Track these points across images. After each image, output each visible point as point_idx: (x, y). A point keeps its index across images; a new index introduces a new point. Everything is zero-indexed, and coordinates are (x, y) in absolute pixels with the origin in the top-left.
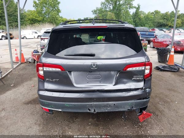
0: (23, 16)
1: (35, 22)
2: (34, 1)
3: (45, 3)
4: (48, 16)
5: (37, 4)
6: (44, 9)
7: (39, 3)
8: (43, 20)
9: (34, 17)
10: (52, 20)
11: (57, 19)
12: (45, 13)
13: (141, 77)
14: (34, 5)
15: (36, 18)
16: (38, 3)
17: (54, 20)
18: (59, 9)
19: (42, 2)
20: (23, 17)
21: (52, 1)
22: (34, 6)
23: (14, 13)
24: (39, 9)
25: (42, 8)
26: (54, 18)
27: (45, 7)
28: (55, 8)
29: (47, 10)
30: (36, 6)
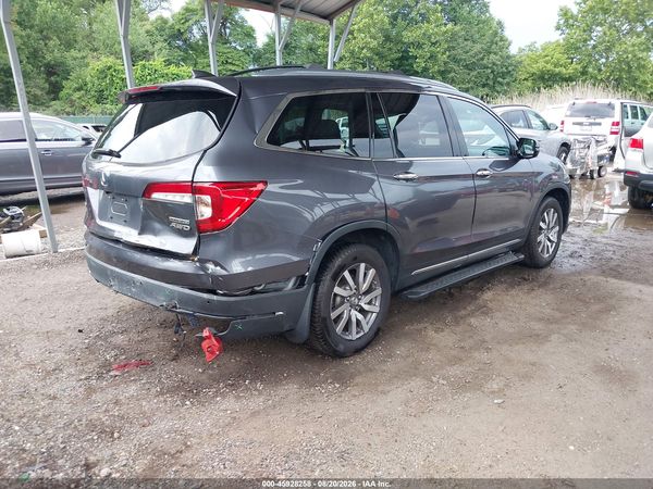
0: (511, 65)
1: (550, 83)
2: (561, 10)
3: (602, 9)
4: (607, 58)
5: (572, 17)
6: (598, 31)
7: (580, 11)
8: (584, 73)
9: (549, 67)
10: (621, 70)
12: (594, 47)
13: (185, 224)
14: (562, 22)
15: (557, 70)
16: (575, 12)
17: (629, 72)
19: (591, 9)
20: (510, 68)
22: (558, 28)
23: (482, 59)
24: (577, 34)
25: (590, 30)
26: (628, 64)
27: (601, 25)
28: (642, 21)
29: (605, 34)
30: (568, 26)
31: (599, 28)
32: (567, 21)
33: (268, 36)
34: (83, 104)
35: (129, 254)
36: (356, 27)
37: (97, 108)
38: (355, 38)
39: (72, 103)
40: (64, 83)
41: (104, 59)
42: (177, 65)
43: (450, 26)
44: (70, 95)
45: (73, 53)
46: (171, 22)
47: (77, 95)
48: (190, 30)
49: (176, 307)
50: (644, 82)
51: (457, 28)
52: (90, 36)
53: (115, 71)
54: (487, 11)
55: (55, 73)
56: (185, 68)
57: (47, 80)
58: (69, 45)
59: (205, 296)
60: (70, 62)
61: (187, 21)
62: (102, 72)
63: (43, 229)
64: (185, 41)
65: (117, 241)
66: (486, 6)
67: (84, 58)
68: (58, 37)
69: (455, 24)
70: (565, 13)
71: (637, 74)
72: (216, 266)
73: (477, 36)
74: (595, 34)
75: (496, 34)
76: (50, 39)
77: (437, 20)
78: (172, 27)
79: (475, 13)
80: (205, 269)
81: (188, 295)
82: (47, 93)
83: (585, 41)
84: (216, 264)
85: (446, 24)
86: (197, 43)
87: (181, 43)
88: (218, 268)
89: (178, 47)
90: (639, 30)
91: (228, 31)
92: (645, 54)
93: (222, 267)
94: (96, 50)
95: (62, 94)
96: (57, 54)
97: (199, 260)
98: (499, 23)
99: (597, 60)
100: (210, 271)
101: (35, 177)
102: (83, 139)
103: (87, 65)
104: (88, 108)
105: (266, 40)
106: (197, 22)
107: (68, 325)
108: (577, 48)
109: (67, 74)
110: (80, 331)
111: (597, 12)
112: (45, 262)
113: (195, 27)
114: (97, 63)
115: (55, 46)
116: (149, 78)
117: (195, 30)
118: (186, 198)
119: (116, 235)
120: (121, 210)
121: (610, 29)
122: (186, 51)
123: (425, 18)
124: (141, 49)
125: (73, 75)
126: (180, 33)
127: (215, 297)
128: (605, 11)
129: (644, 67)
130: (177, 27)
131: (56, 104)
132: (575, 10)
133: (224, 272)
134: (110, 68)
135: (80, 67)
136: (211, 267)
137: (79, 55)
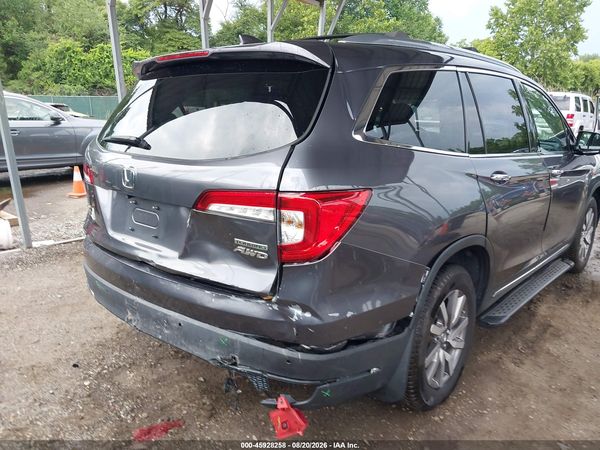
2: (492, 10)
3: (529, 10)
4: (532, 56)
5: (502, 17)
6: (525, 31)
7: (509, 12)
10: (545, 67)
11: (563, 65)
12: (522, 45)
13: (262, 250)
14: (492, 21)
16: (504, 13)
17: (552, 68)
18: (579, 29)
19: (520, 9)
21: (560, 2)
22: (489, 27)
24: (506, 33)
25: (517, 29)
26: (552, 61)
27: (527, 25)
28: (563, 24)
29: (532, 33)
30: (498, 25)
31: (526, 28)
32: (497, 20)
33: (222, 24)
34: (42, 83)
35: (162, 283)
36: (306, 19)
37: (57, 88)
38: (304, 29)
39: (31, 83)
40: (23, 63)
41: (62, 40)
42: (135, 49)
43: (392, 21)
44: (29, 75)
45: (32, 34)
46: (129, 7)
47: (36, 75)
48: (146, 15)
49: (235, 364)
50: (565, 78)
51: (399, 23)
52: (49, 18)
53: (74, 52)
54: (426, 8)
55: (13, 54)
56: (143, 52)
57: (5, 60)
58: (28, 26)
59: (284, 352)
60: (29, 43)
61: (144, 7)
62: (61, 53)
63: (13, 217)
64: (142, 26)
65: (143, 263)
66: (425, 4)
67: (43, 39)
68: (16, 17)
69: (397, 19)
70: (495, 13)
71: (559, 71)
72: (304, 311)
73: (417, 31)
74: (522, 33)
75: (434, 29)
76: (8, 19)
77: (381, 14)
78: (129, 12)
79: (415, 10)
80: (287, 315)
81: (257, 348)
82: (6, 73)
83: (513, 39)
84: (305, 309)
85: (388, 19)
86: (153, 29)
87: (138, 28)
88: (308, 315)
89: (136, 32)
90: (561, 31)
91: (184, 18)
92: (566, 53)
93: (314, 314)
94: (54, 32)
95: (21, 74)
96: (15, 34)
97: (278, 302)
98: (438, 20)
99: (523, 58)
100: (295, 318)
101: (7, 158)
102: (52, 119)
103: (46, 46)
104: (46, 88)
105: (220, 28)
106: (154, 8)
107: (57, 355)
108: (506, 46)
109: (25, 55)
110: (75, 366)
111: (524, 13)
112: (19, 260)
113: (151, 13)
114: (56, 45)
115: (13, 26)
116: (107, 60)
117: (152, 16)
118: (265, 214)
119: (142, 255)
120: (151, 221)
121: (536, 29)
122: (142, 36)
123: (369, 12)
124: (99, 33)
125: (32, 56)
126: (137, 18)
127: (299, 355)
128: (532, 13)
129: (565, 64)
130: (135, 12)
131: (15, 83)
132: (504, 10)
133: (316, 321)
134: (68, 49)
135: (39, 48)
136: (297, 313)
137: (38, 36)
